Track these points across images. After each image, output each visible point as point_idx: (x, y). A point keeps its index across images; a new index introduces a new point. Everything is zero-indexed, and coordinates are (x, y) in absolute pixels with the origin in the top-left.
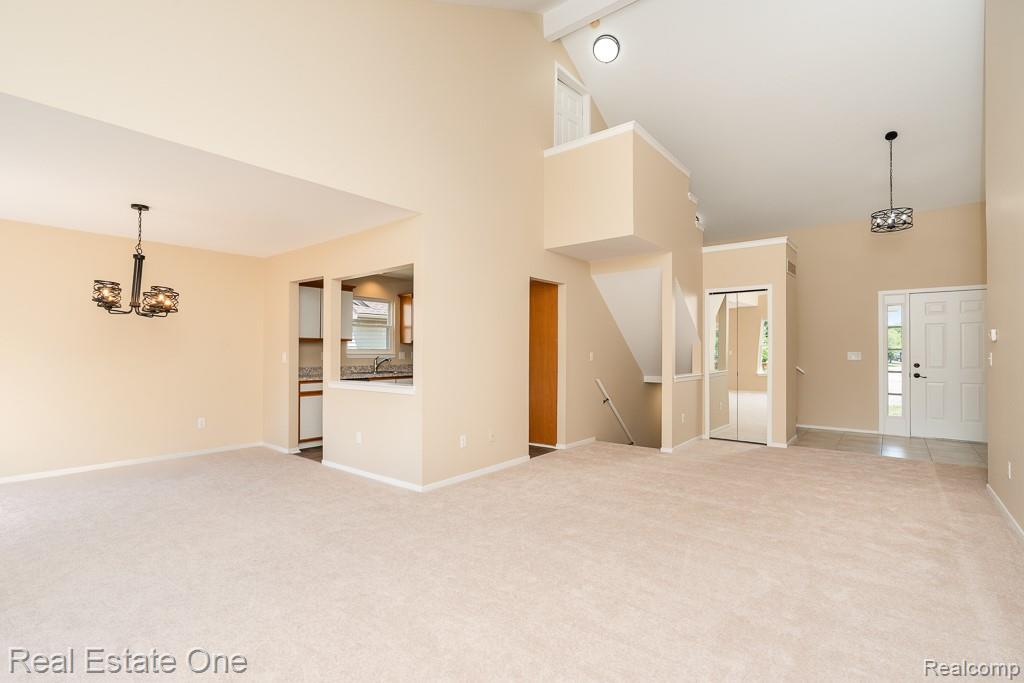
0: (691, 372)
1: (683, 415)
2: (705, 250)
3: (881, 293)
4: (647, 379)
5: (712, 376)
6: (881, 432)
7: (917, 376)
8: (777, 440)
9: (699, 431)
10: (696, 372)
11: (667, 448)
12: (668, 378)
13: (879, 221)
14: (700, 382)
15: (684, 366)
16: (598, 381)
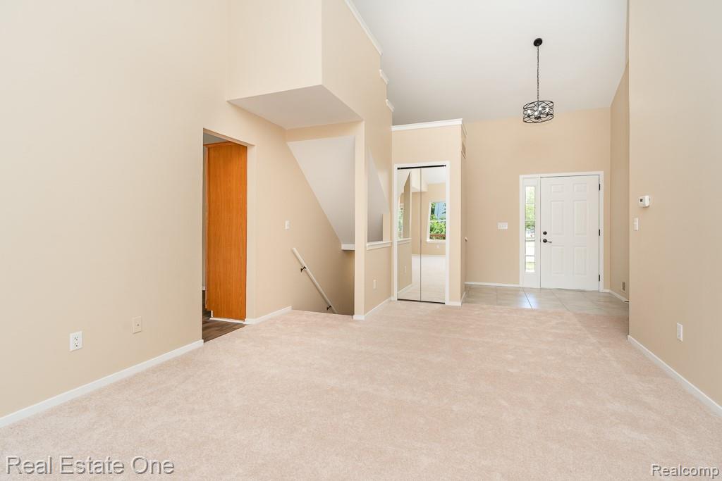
0: (382, 240)
1: (375, 281)
2: (395, 128)
3: (521, 177)
4: (345, 247)
5: (400, 244)
6: (521, 286)
7: (545, 241)
8: (453, 298)
9: (390, 294)
10: (386, 240)
11: (359, 316)
12: (361, 245)
13: (529, 112)
14: (390, 248)
15: (376, 234)
16: (295, 249)
